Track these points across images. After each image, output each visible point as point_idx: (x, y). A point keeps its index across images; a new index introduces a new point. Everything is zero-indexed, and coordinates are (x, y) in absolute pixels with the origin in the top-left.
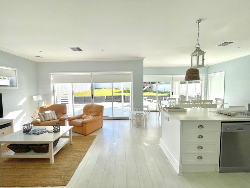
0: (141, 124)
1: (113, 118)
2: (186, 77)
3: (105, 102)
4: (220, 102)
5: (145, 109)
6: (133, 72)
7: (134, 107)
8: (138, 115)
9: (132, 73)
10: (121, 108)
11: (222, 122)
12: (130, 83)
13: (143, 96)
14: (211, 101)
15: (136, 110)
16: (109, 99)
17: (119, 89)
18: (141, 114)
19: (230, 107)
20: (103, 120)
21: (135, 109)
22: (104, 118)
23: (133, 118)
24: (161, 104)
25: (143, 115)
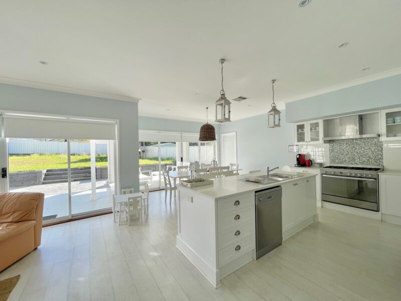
0: (137, 216)
1: (70, 218)
2: (200, 135)
3: (43, 183)
4: (235, 167)
5: (142, 188)
6: (118, 121)
7: (121, 188)
8: (131, 202)
9: (116, 123)
10: (90, 192)
11: (256, 192)
12: (112, 141)
13: (138, 166)
14: (228, 168)
15: (125, 193)
16: (52, 176)
17: (79, 155)
18: (138, 199)
19: (251, 172)
20: (43, 228)
21: (123, 190)
22: (44, 222)
23: (122, 209)
24: (169, 177)
25: (141, 199)
